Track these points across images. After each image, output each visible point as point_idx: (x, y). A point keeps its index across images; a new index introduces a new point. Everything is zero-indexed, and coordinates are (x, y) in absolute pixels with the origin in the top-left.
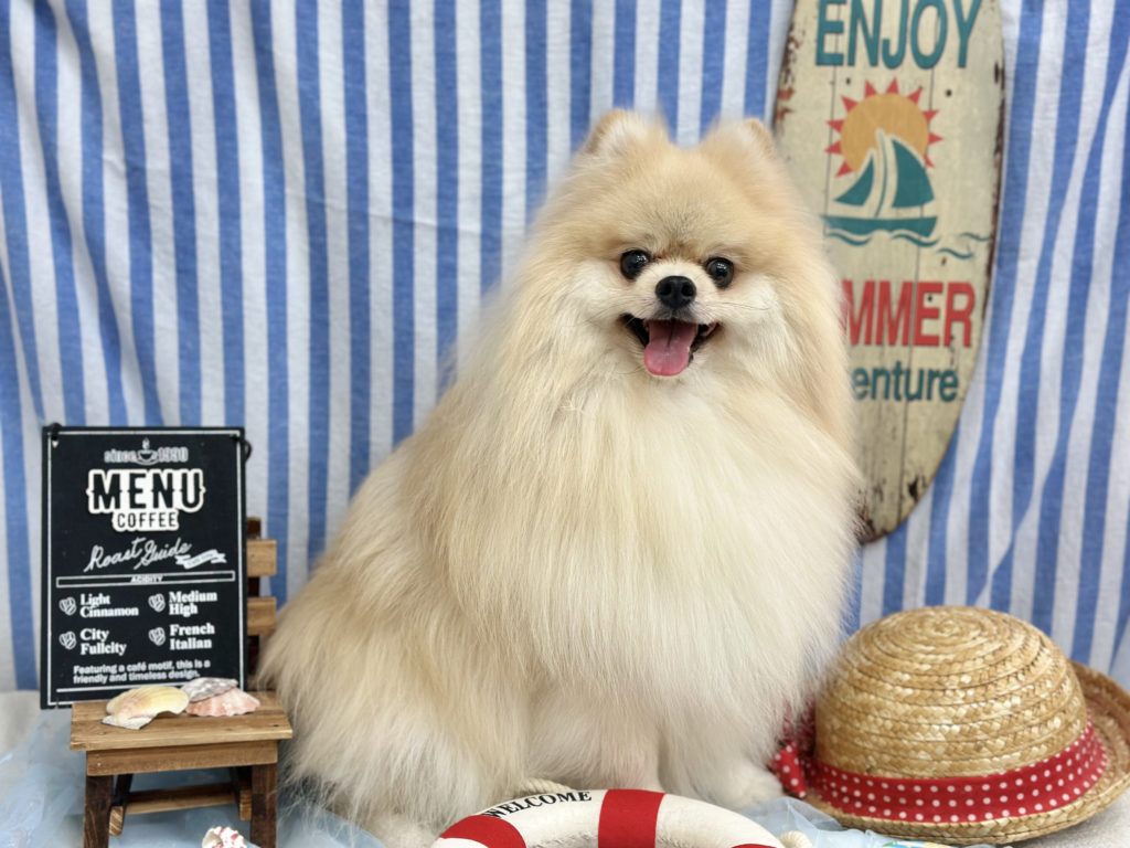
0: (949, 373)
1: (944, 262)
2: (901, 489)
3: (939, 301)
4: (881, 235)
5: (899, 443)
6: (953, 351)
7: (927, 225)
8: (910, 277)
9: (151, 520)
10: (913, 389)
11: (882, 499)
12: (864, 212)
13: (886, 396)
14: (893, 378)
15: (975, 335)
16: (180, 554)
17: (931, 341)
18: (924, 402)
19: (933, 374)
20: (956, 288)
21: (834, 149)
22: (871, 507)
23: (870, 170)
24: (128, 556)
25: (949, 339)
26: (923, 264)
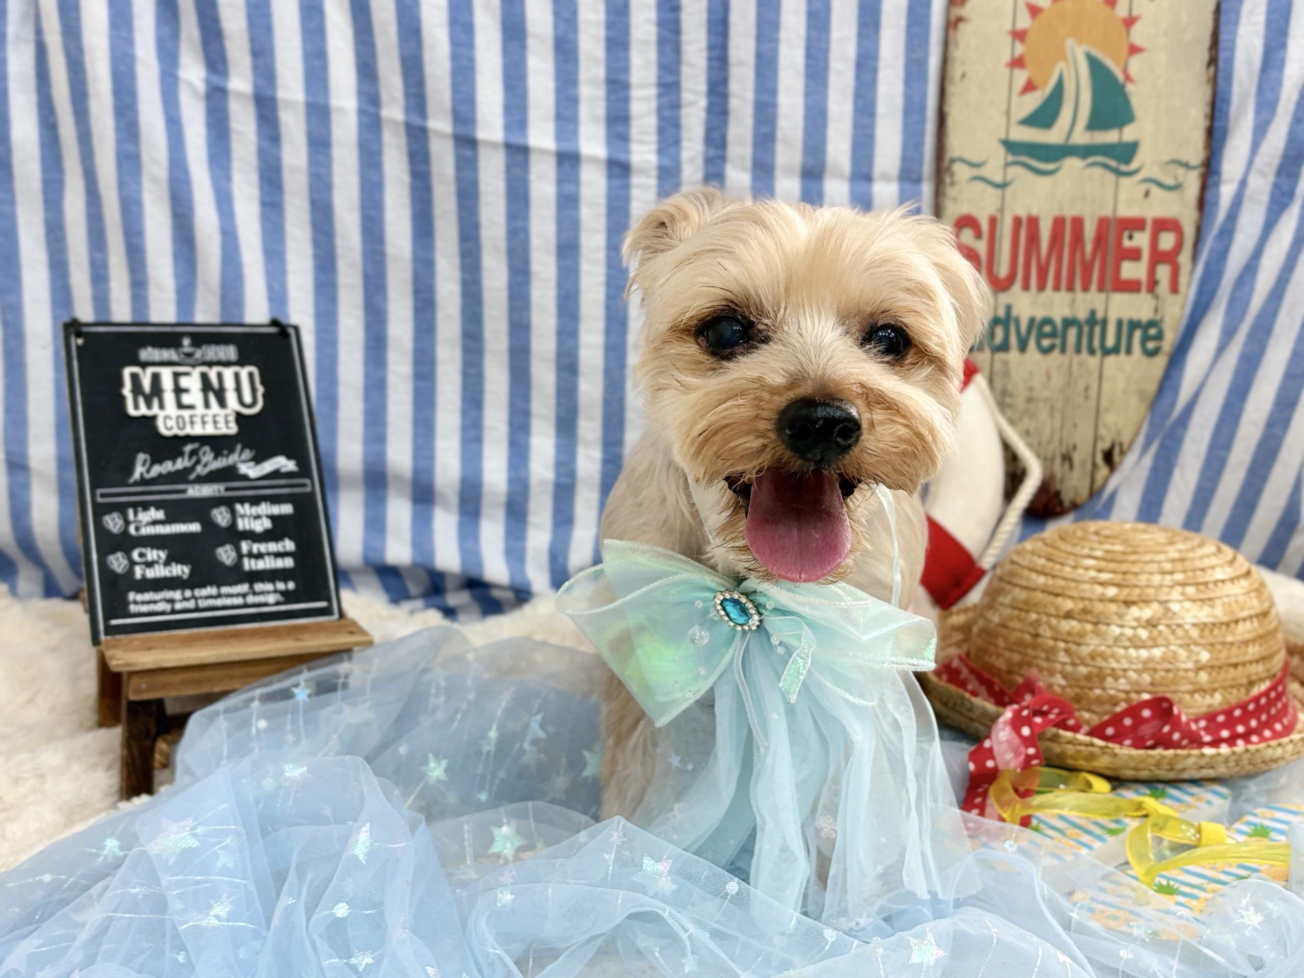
0: (1152, 324)
1: (1147, 194)
2: (1094, 456)
3: (1141, 240)
4: (1073, 164)
5: (1092, 402)
6: (1157, 298)
7: (1127, 152)
8: (1107, 212)
9: (204, 423)
10: (1110, 342)
11: (1071, 466)
12: (1053, 136)
13: (1078, 350)
14: (1086, 329)
15: (1183, 279)
16: (244, 462)
17: (1132, 287)
18: (1122, 357)
19: (1134, 325)
20: (1162, 225)
21: (1017, 63)
22: (1058, 476)
23: (1059, 88)
24: (181, 464)
25: (1153, 284)
26: (1123, 196)
